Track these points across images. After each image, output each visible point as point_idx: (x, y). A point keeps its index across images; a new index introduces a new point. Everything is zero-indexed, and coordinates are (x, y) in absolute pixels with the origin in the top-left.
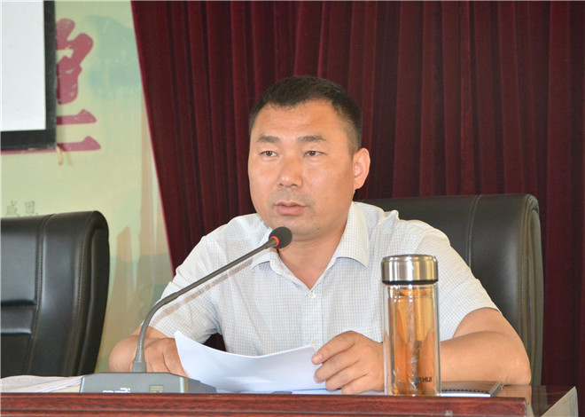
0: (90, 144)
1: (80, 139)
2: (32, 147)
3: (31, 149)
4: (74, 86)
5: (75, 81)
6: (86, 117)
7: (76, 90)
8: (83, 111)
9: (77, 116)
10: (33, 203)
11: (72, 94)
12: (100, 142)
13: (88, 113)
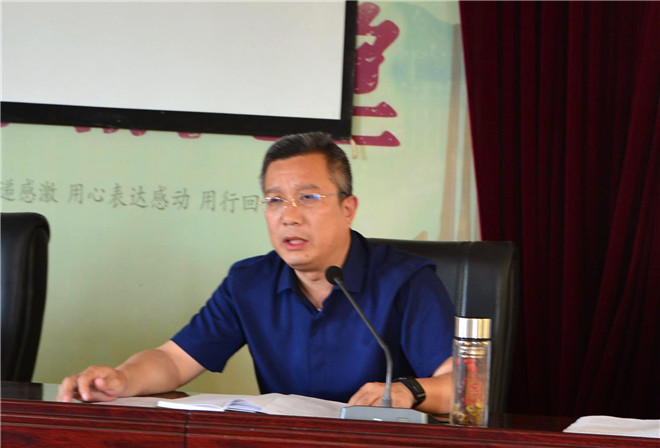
0: (387, 139)
1: (377, 133)
4: (374, 76)
5: (376, 71)
6: (385, 111)
7: (376, 80)
8: (383, 104)
9: (374, 108)
11: (371, 84)
12: (398, 138)
13: (388, 106)
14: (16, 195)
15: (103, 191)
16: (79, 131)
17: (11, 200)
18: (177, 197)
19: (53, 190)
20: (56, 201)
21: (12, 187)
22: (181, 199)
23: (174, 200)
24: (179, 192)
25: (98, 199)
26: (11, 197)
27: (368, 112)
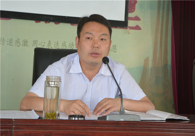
0: (137, 28)
1: (134, 26)
2: (119, 27)
3: (118, 27)
4: (134, 7)
5: (135, 6)
6: (137, 19)
7: (134, 9)
8: (136, 16)
9: (134, 18)
10: (116, 46)
11: (133, 10)
12: (141, 27)
13: (138, 17)
14: (13, 44)
15: (45, 43)
16: (36, 22)
17: (12, 45)
18: (70, 45)
19: (27, 42)
20: (28, 46)
21: (12, 41)
22: (71, 46)
23: (69, 46)
24: (71, 43)
25: (43, 45)
26: (11, 44)
27: (132, 19)
